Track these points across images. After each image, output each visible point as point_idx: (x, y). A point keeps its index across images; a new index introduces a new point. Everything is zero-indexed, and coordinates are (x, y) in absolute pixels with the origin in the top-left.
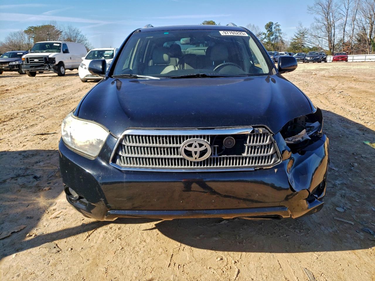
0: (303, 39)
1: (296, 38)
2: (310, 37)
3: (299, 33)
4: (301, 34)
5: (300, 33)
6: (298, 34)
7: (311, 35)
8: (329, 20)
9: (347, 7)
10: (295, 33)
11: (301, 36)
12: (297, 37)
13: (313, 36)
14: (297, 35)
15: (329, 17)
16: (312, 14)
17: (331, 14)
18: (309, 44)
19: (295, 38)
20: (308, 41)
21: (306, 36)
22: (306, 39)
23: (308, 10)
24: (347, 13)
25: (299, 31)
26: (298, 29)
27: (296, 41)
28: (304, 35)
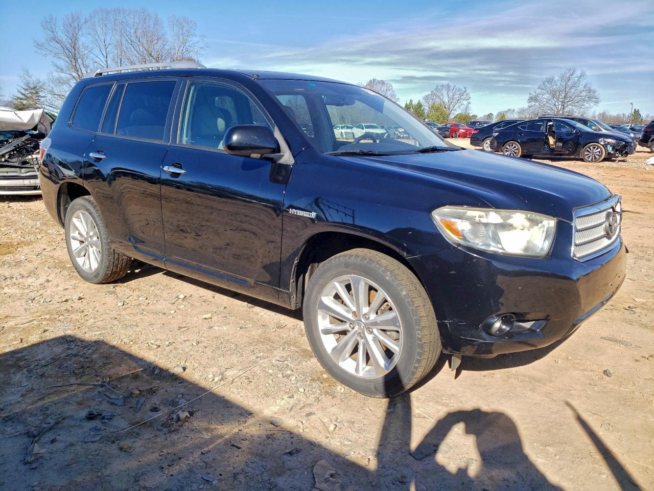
0: (38, 99)
1: (24, 97)
2: (49, 96)
3: (26, 87)
4: (32, 89)
5: (29, 87)
6: (26, 90)
7: (52, 92)
8: (80, 71)
9: (104, 53)
10: (19, 88)
11: (31, 93)
12: (24, 95)
13: (56, 96)
14: (23, 91)
15: (78, 66)
16: (46, 55)
17: (79, 60)
18: (50, 108)
19: (20, 96)
20: (47, 104)
21: (41, 94)
22: (43, 99)
23: (35, 46)
24: (107, 62)
25: (27, 84)
26: (24, 81)
27: (25, 102)
28: (37, 93)
